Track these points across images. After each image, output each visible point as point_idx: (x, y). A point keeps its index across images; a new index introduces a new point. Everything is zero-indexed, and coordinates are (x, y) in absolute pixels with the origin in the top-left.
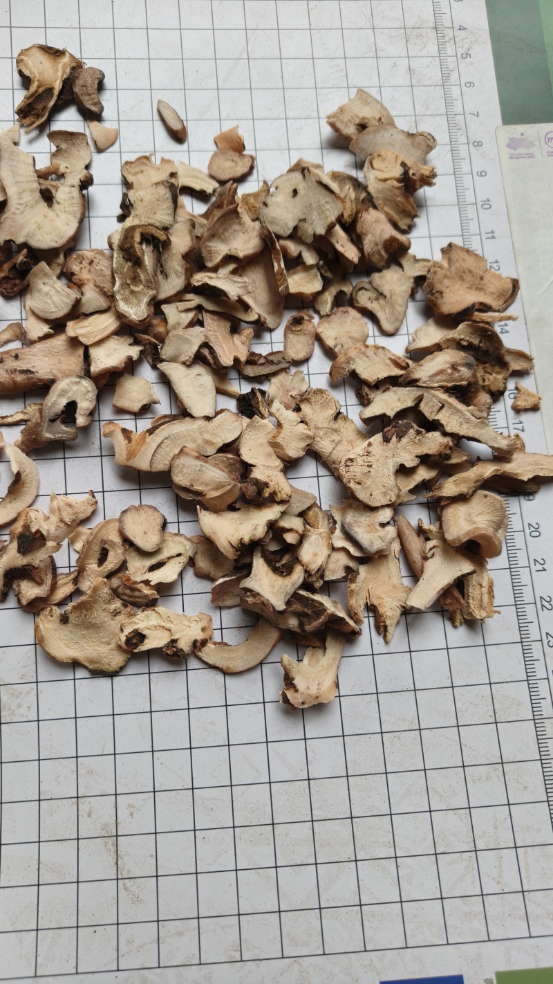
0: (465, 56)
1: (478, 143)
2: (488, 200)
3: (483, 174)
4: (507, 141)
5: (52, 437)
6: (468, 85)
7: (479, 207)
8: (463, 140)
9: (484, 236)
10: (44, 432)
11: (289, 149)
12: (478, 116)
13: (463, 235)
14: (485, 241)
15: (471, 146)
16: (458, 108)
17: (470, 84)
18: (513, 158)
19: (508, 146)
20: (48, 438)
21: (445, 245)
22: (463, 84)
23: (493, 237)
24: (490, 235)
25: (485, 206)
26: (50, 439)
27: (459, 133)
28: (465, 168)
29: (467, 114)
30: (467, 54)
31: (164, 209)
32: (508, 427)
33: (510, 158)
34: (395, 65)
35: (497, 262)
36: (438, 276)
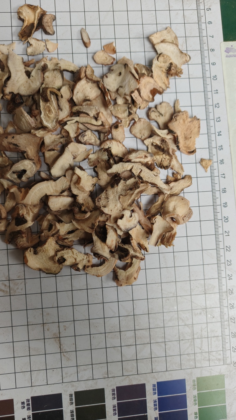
0: (208, 9)
1: (212, 50)
2: (216, 76)
3: (214, 64)
4: (225, 49)
7: (212, 78)
8: (206, 48)
9: (213, 92)
11: (130, 52)
12: (213, 37)
13: (204, 92)
14: (213, 94)
15: (209, 51)
16: (204, 34)
17: (210, 23)
19: (226, 51)
22: (207, 23)
23: (217, 93)
24: (216, 92)
25: (214, 79)
27: (204, 45)
28: (207, 61)
29: (208, 36)
33: (226, 57)
34: (177, 14)
35: (218, 103)
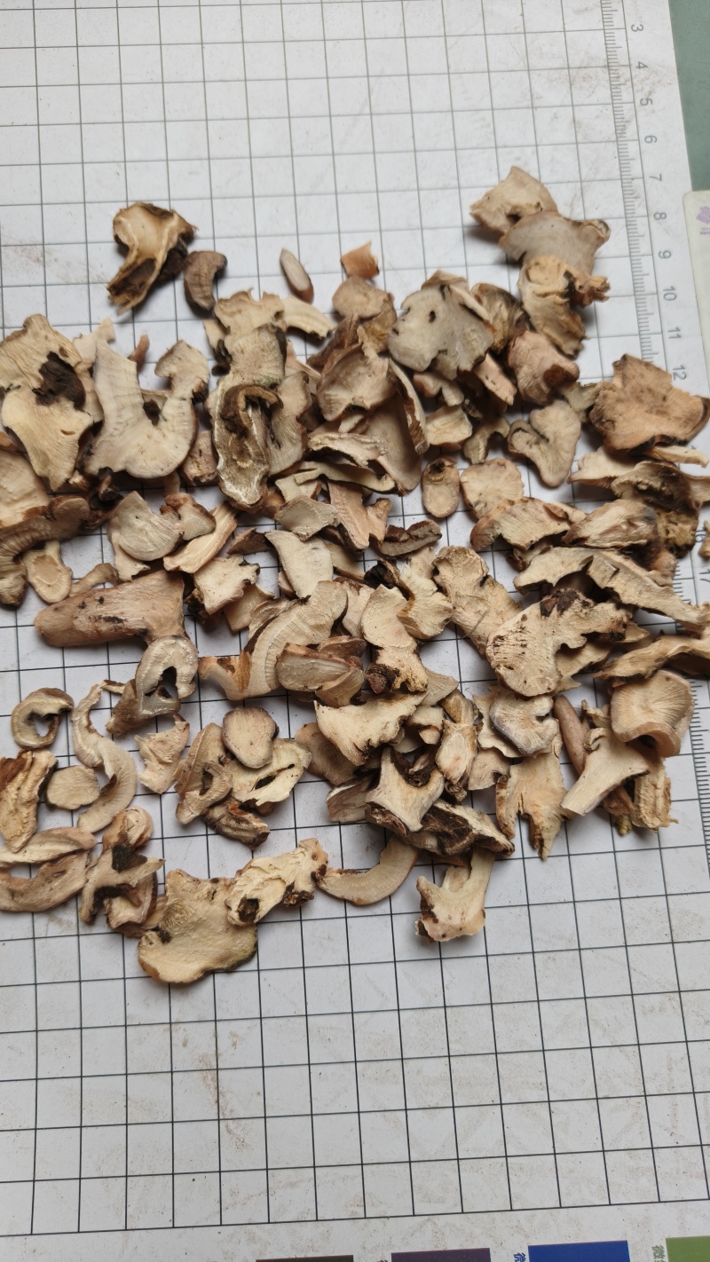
0: (645, 102)
1: (661, 215)
2: (673, 289)
3: (667, 254)
4: (698, 212)
5: (151, 713)
6: (649, 139)
7: (661, 297)
8: (642, 211)
9: (667, 335)
10: (141, 709)
11: (422, 229)
12: (661, 179)
13: (640, 335)
14: (668, 341)
15: (652, 218)
16: (636, 169)
17: (652, 139)
18: (705, 233)
19: (699, 218)
20: (145, 715)
21: (618, 358)
22: (642, 139)
23: (679, 336)
24: (675, 334)
25: (668, 297)
26: (148, 716)
27: (637, 203)
28: (644, 247)
29: (647, 178)
30: (647, 100)
31: (270, 361)
32: (693, 578)
33: (702, 233)
34: (556, 117)
35: (683, 368)
36: (609, 401)
